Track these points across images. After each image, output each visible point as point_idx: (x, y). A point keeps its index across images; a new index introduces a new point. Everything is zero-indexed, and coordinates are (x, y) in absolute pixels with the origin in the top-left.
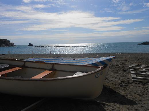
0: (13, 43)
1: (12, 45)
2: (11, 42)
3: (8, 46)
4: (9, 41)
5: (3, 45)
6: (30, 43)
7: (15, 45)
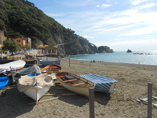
0: (113, 50)
1: (111, 51)
2: (110, 49)
3: (108, 52)
4: (109, 48)
5: (104, 51)
6: (128, 50)
7: (114, 52)
